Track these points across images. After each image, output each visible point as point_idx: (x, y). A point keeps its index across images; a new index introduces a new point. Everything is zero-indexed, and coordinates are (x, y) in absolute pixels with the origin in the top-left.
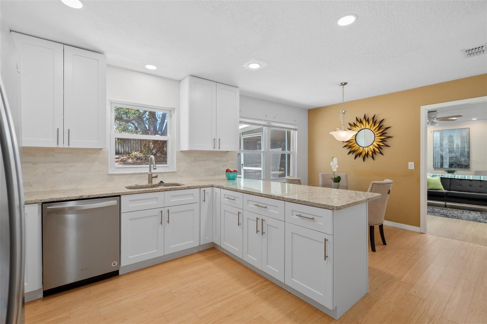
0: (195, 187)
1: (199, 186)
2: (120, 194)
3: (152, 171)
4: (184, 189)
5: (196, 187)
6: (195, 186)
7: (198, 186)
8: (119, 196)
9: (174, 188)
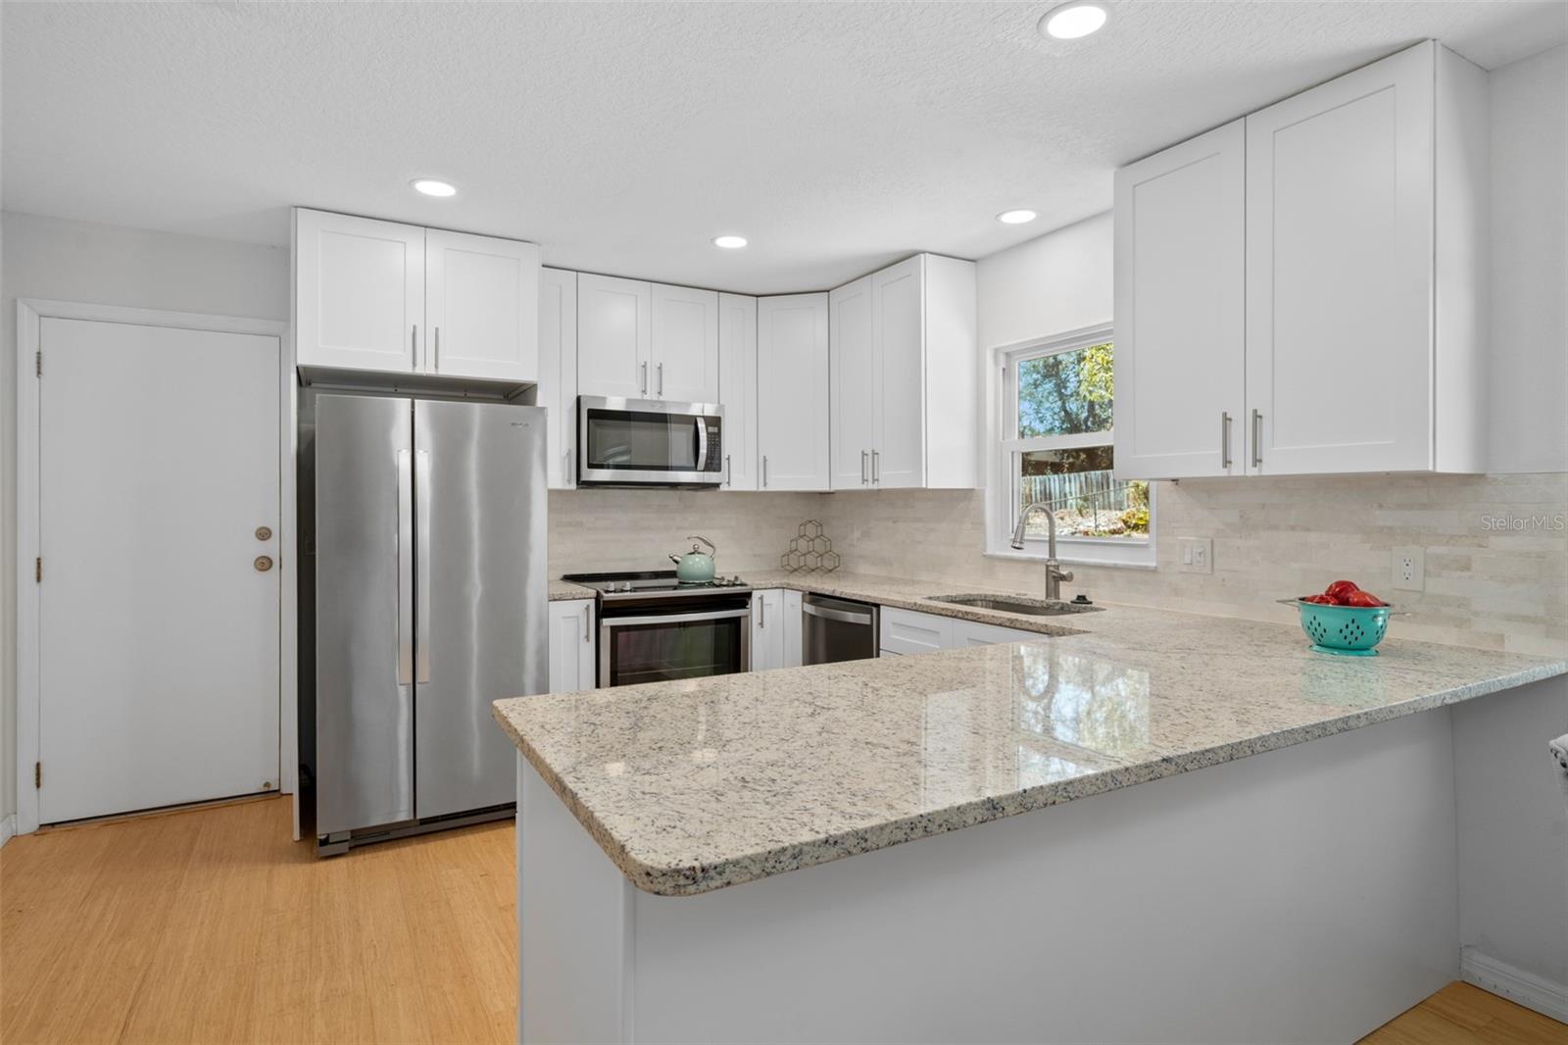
0: (1030, 628)
1: (1046, 625)
2: (879, 602)
3: (1058, 557)
4: (1000, 625)
5: (1035, 628)
6: (1031, 624)
7: (1042, 626)
8: (878, 606)
9: (972, 614)
